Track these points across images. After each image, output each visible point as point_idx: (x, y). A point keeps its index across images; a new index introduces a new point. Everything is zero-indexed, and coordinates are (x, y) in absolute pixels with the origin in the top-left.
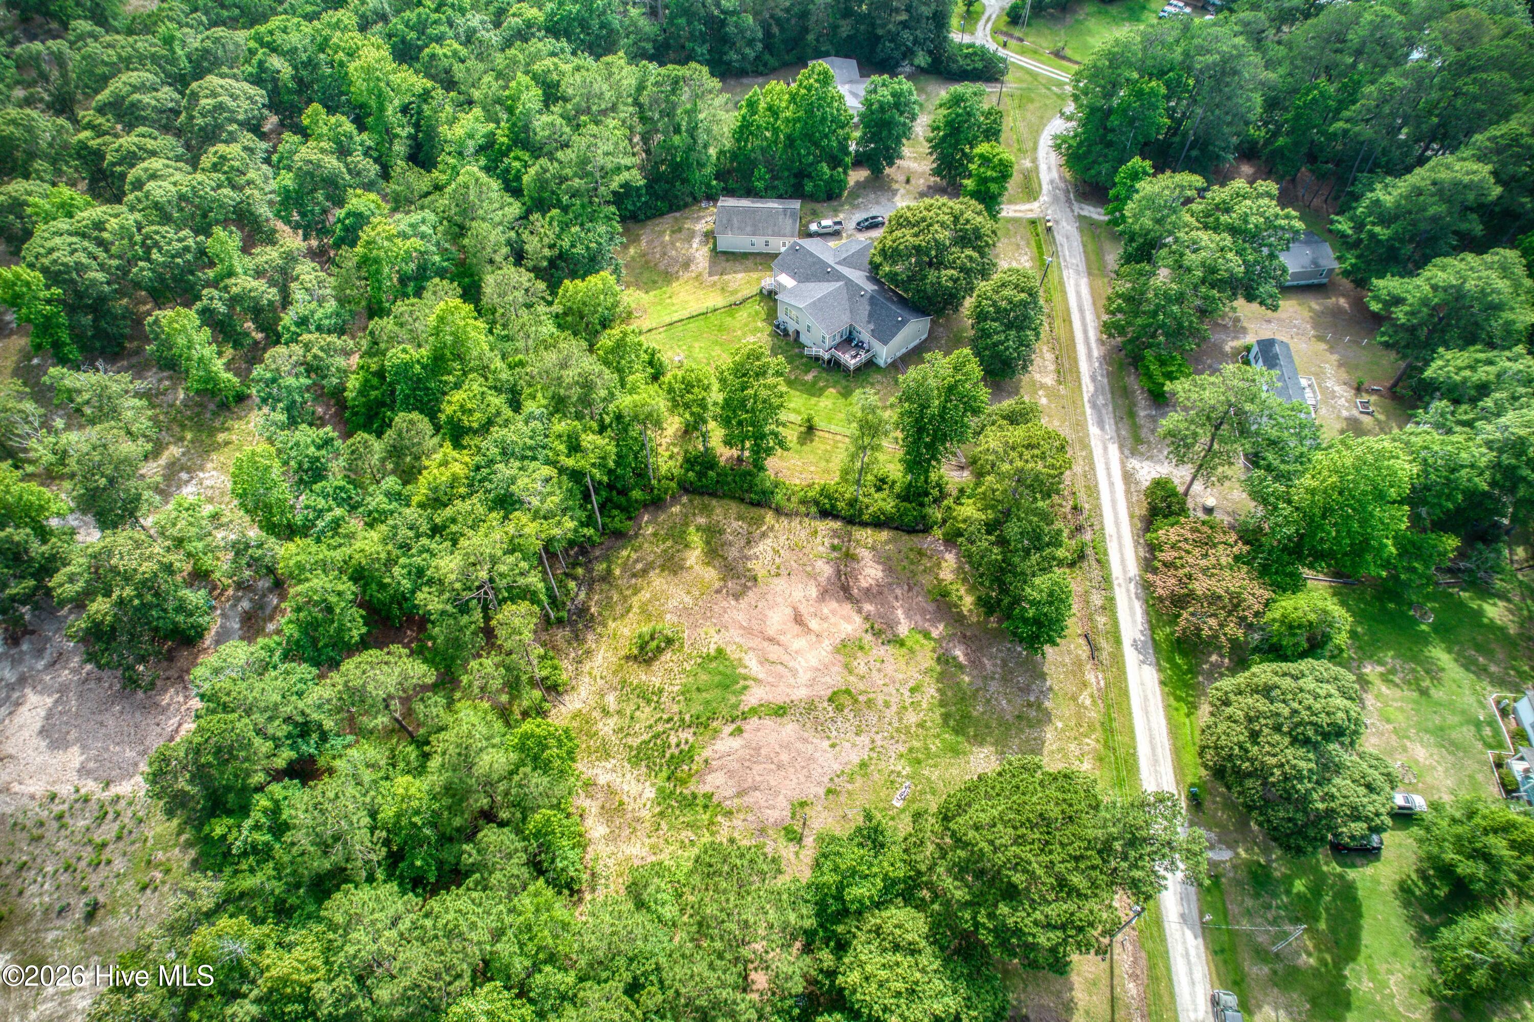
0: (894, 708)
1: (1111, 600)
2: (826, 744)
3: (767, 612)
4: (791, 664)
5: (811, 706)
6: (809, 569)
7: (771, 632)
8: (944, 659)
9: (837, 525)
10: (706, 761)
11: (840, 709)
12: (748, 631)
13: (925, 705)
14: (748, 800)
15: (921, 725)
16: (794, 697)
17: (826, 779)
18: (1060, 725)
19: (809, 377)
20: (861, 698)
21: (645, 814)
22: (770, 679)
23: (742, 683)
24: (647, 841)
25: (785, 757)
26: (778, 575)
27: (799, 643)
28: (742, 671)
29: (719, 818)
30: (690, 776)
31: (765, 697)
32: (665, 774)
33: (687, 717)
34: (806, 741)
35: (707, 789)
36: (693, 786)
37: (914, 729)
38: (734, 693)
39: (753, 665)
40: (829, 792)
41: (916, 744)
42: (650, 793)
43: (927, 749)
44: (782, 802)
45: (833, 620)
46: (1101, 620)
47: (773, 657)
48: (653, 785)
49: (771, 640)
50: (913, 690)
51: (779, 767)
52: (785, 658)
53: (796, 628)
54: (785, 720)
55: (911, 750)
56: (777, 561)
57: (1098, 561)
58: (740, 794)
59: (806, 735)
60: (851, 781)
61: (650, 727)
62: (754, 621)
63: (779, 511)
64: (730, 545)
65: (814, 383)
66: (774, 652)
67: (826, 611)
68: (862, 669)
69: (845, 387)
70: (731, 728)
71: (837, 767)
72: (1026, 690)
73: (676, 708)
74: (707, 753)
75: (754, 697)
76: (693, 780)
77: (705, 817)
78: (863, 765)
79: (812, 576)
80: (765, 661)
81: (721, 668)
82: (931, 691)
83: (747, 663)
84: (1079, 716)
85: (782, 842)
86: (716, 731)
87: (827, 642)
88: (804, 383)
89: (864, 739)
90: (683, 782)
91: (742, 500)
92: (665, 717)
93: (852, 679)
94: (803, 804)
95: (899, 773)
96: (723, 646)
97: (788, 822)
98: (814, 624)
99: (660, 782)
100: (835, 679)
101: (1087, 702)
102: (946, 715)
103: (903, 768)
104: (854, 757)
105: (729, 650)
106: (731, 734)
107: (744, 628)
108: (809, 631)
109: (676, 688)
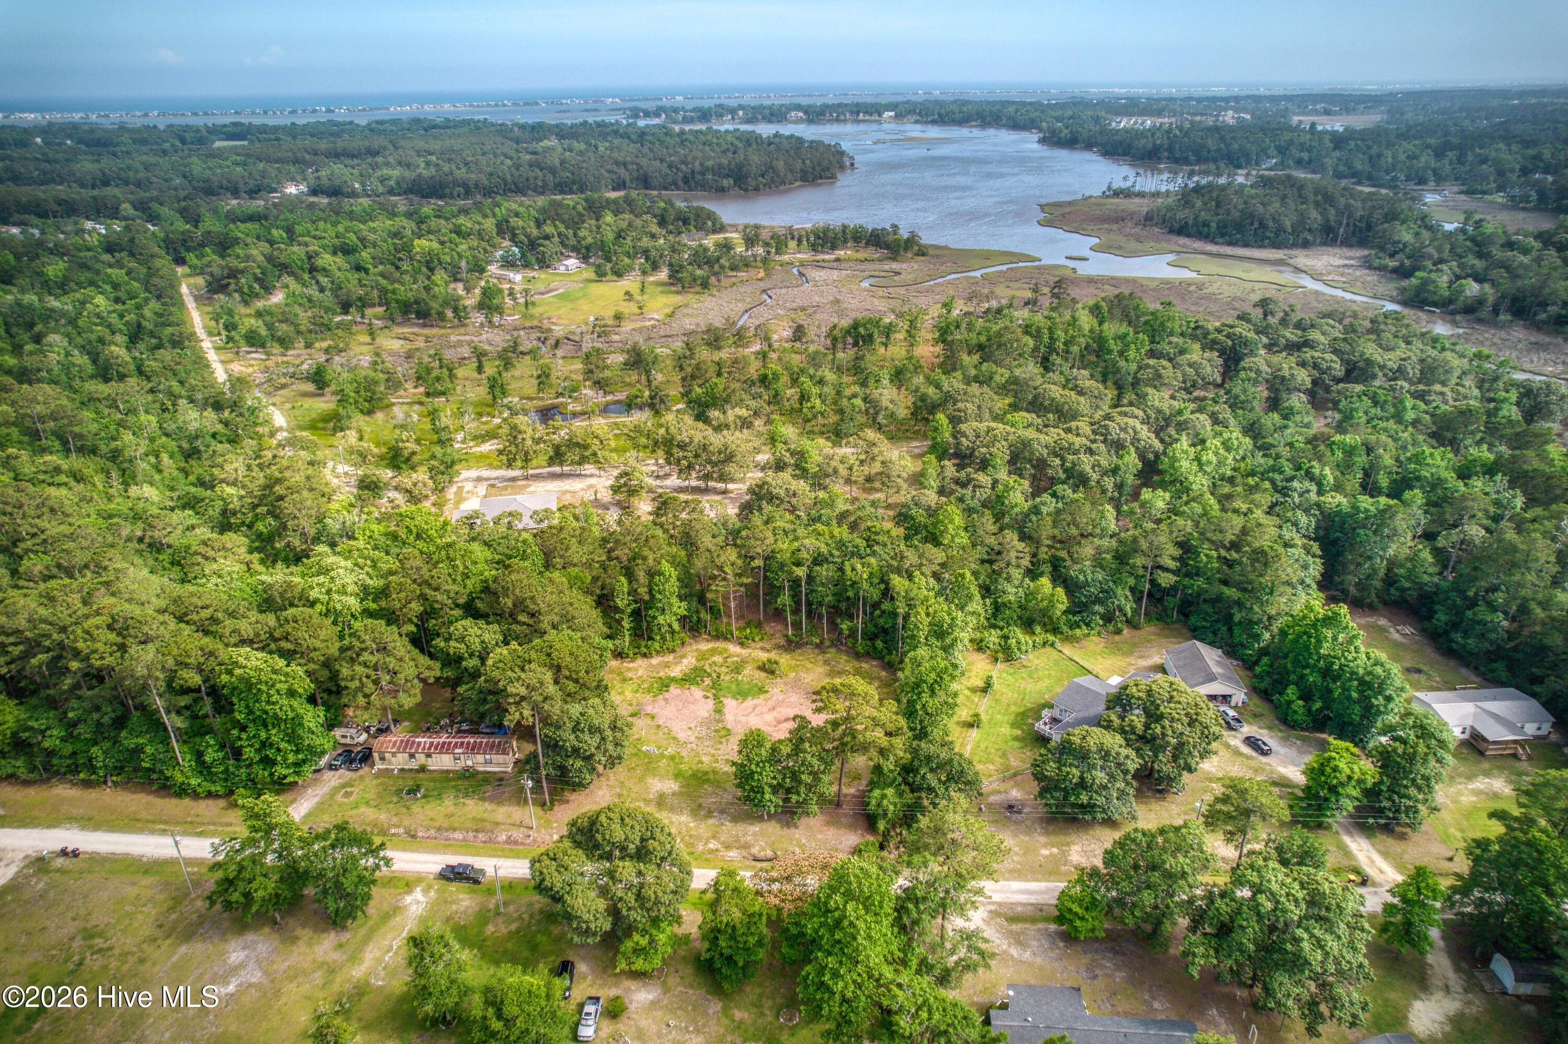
2: (691, 725)
4: (752, 714)
5: (720, 722)
7: (779, 709)
10: (689, 689)
11: (717, 732)
12: (781, 701)
13: (715, 765)
14: (661, 701)
15: (700, 762)
16: (727, 715)
17: (668, 725)
19: (1031, 721)
20: (723, 740)
21: (661, 674)
22: (742, 707)
23: (741, 698)
25: (685, 712)
27: (769, 718)
28: (750, 698)
29: (652, 694)
30: (681, 685)
31: (729, 706)
32: (685, 677)
33: (719, 682)
34: (696, 719)
35: (672, 690)
36: (674, 686)
38: (734, 696)
40: (659, 726)
41: (686, 760)
42: (673, 674)
43: (682, 764)
44: (656, 711)
47: (759, 709)
48: (678, 675)
49: (774, 708)
50: (727, 760)
52: (758, 713)
53: (782, 719)
54: (712, 713)
58: (665, 699)
59: (700, 719)
60: (665, 734)
61: (715, 672)
62: (788, 703)
65: (1026, 724)
66: (763, 709)
69: (1025, 739)
70: (710, 695)
71: (675, 729)
73: (726, 678)
74: (694, 689)
76: (678, 686)
77: (655, 690)
78: (674, 738)
80: (756, 706)
83: (755, 700)
84: (699, 838)
89: (693, 739)
92: (721, 676)
94: (653, 717)
96: (770, 693)
100: (738, 730)
101: (711, 846)
102: (706, 773)
103: (670, 751)
104: (682, 736)
105: (767, 695)
106: (705, 695)
107: (784, 700)
108: (780, 723)
109: (740, 678)
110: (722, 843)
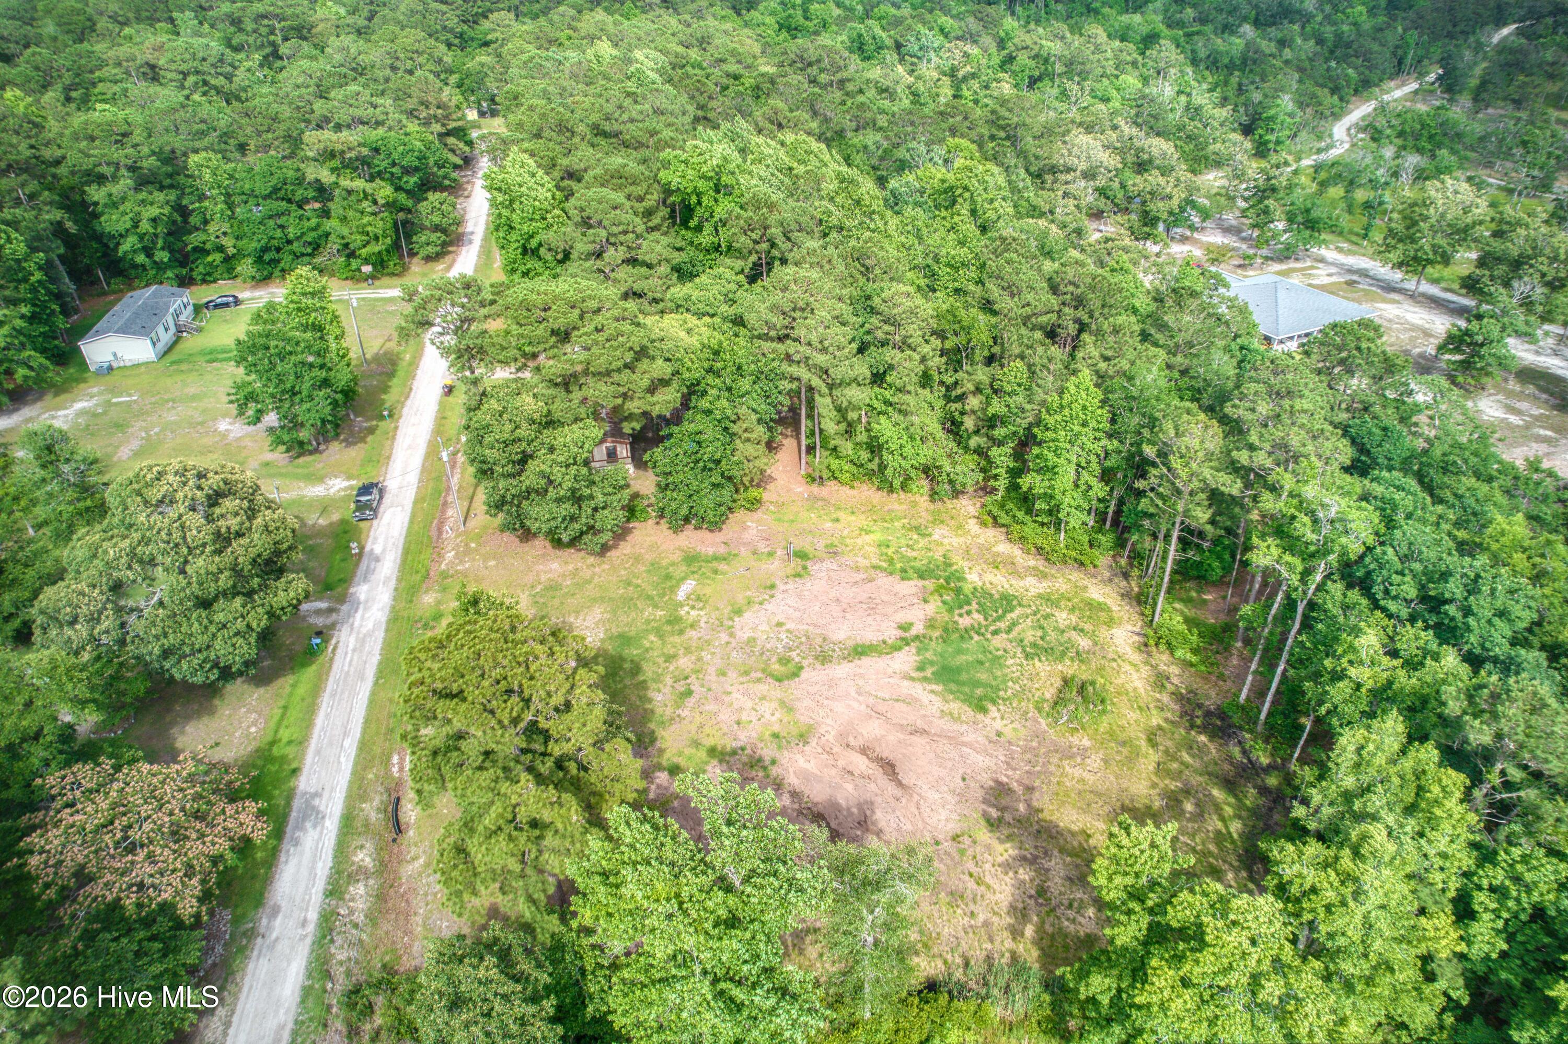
0: (711, 670)
2: (790, 625)
3: (941, 772)
4: (871, 700)
8: (645, 743)
10: (926, 601)
15: (671, 657)
16: (851, 664)
22: (890, 681)
23: (928, 674)
24: (949, 548)
25: (835, 609)
26: (955, 838)
30: (937, 591)
32: (967, 591)
35: (911, 582)
36: (928, 583)
37: (681, 652)
38: (932, 663)
39: (922, 693)
44: (821, 575)
45: (833, 772)
46: (364, 857)
48: (973, 583)
51: (838, 600)
54: (850, 643)
55: (681, 633)
56: (970, 865)
58: (871, 580)
59: (819, 631)
61: (1013, 625)
67: (849, 787)
68: (767, 708)
70: (914, 631)
74: (930, 607)
75: (903, 661)
76: (931, 588)
78: (739, 612)
80: (910, 702)
81: (965, 689)
82: (661, 697)
83: (932, 697)
85: (808, 550)
86: (932, 627)
87: (830, 737)
90: (942, 587)
92: (1004, 635)
93: (778, 695)
94: (798, 575)
95: (693, 607)
96: (980, 716)
98: (861, 764)
99: (967, 586)
100: (801, 689)
102: (638, 673)
103: (689, 613)
104: (751, 618)
105: (968, 712)
106: (911, 624)
107: (965, 744)
108: (864, 751)
109: (1010, 662)
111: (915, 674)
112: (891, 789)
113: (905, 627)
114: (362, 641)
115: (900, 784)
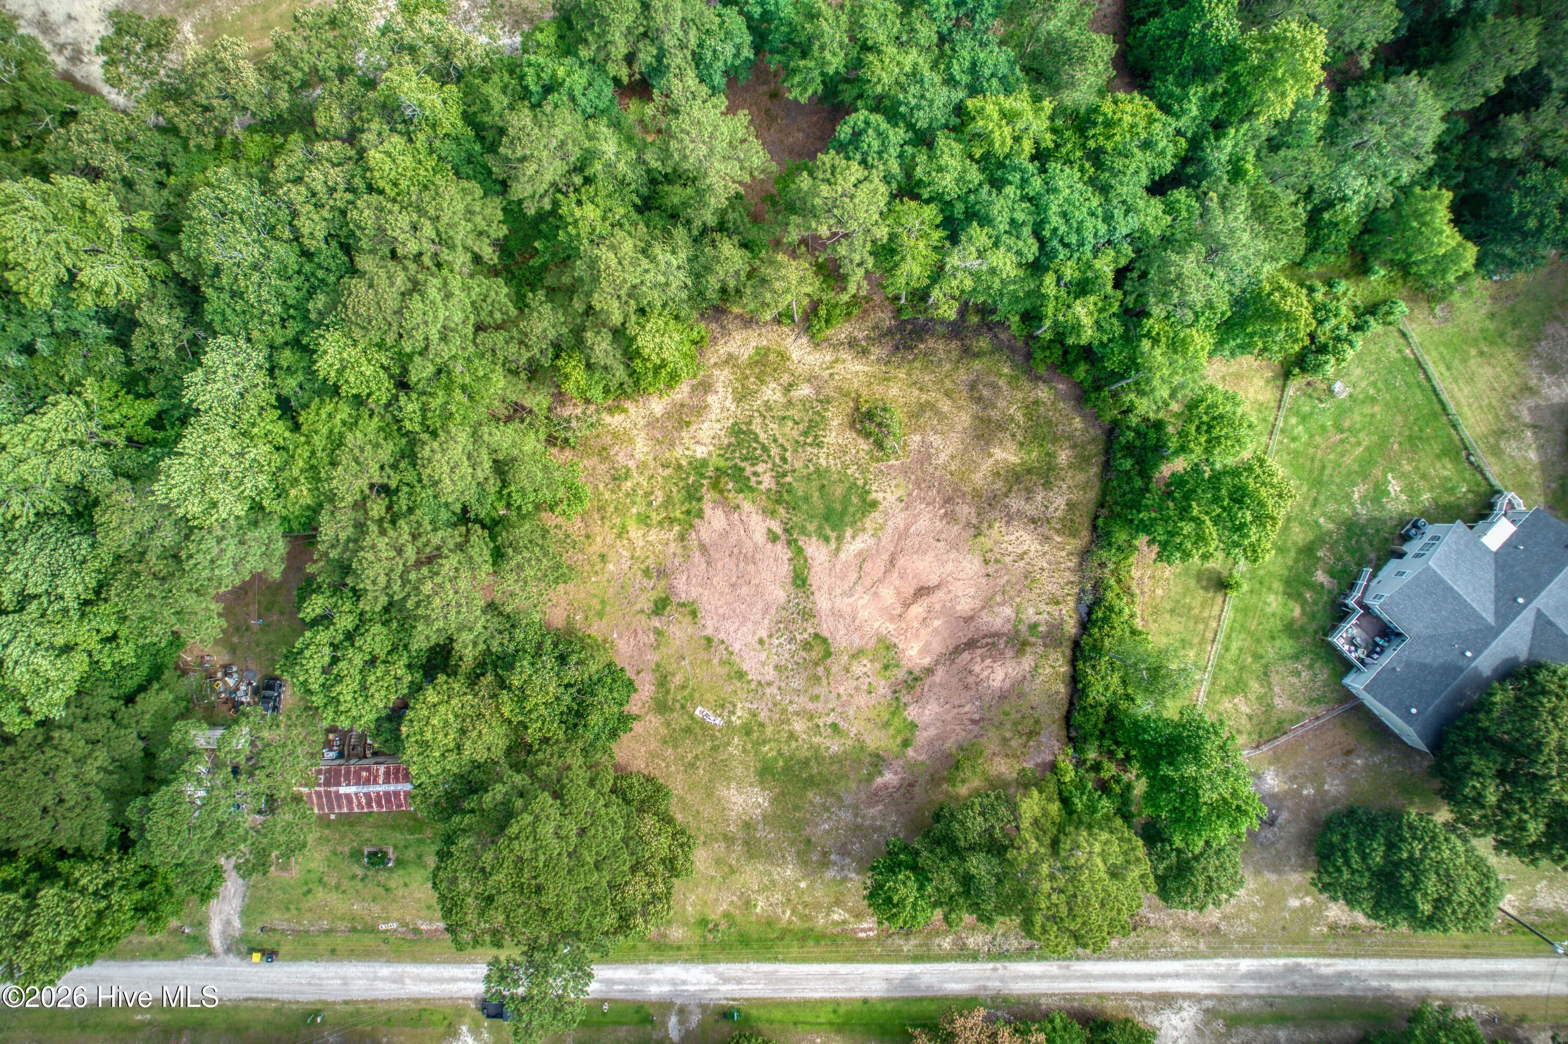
0: (810, 706)
1: (974, 957)
2: (763, 633)
3: (931, 555)
4: (859, 588)
5: (807, 614)
6: (998, 599)
7: (901, 562)
8: (878, 761)
9: (1071, 627)
10: (738, 507)
11: (807, 646)
12: (903, 535)
13: (816, 740)
14: (697, 556)
15: (792, 736)
16: (817, 593)
17: (722, 636)
18: (803, 885)
19: (1321, 577)
20: (820, 670)
21: (678, 452)
22: (838, 567)
23: (833, 535)
24: (650, 458)
25: (745, 590)
26: (986, 562)
27: (888, 595)
28: (849, 532)
29: (677, 528)
30: (721, 492)
31: (816, 563)
32: (722, 464)
33: (788, 479)
34: (766, 612)
35: (708, 512)
36: (709, 496)
37: (787, 728)
38: (820, 527)
39: (854, 546)
40: (709, 640)
41: (769, 731)
42: (701, 452)
43: (764, 742)
44: (694, 592)
45: (923, 632)
46: (946, 943)
47: (867, 567)
48: (710, 454)
49: (892, 561)
50: (834, 727)
51: (733, 585)
52: (868, 582)
53: (909, 591)
54: (790, 588)
55: (762, 725)
56: (1008, 559)
57: (1030, 949)
58: (703, 548)
59: (773, 611)
60: (722, 663)
61: (775, 440)
62: (916, 540)
63: (1085, 554)
64: (1028, 499)
65: (1310, 586)
66: (875, 568)
67: (937, 623)
68: (858, 669)
69: (1303, 629)
70: (778, 530)
71: (737, 647)
72: (844, 851)
73: (798, 465)
74: (747, 506)
75: (816, 551)
76: (717, 496)
77: (678, 514)
78: (741, 675)
79: (988, 603)
80: (863, 558)
81: (851, 509)
82: (835, 746)
83: (859, 539)
84: (817, 906)
85: (653, 596)
86: (773, 512)
87: (892, 627)
88: (1309, 571)
89: (770, 673)
90: (715, 485)
91: (1102, 506)
92: (788, 454)
93: (845, 658)
94: (694, 614)
95: (733, 713)
96: (881, 508)
97: (675, 600)
98: (917, 610)
99: (715, 461)
100: (841, 639)
101: (836, 917)
102: (806, 763)
103: (740, 716)
104: (750, 665)
105: (876, 516)
106: (770, 530)
107: (907, 529)
108: (907, 605)
109: (823, 461)
110: (850, 911)
111: (833, 545)
112: (940, 594)
113: (773, 538)
114: (726, 980)
115: (938, 587)
